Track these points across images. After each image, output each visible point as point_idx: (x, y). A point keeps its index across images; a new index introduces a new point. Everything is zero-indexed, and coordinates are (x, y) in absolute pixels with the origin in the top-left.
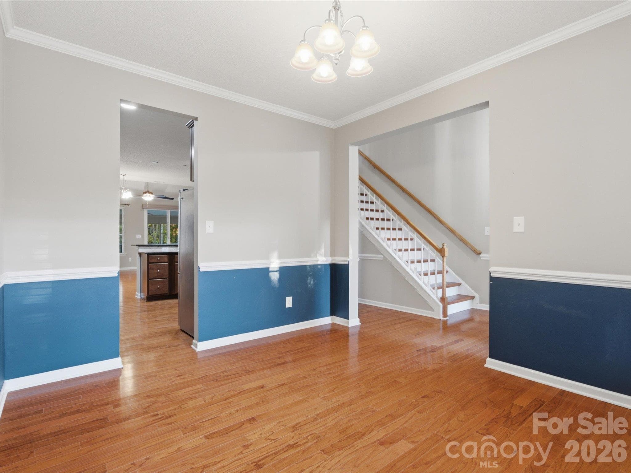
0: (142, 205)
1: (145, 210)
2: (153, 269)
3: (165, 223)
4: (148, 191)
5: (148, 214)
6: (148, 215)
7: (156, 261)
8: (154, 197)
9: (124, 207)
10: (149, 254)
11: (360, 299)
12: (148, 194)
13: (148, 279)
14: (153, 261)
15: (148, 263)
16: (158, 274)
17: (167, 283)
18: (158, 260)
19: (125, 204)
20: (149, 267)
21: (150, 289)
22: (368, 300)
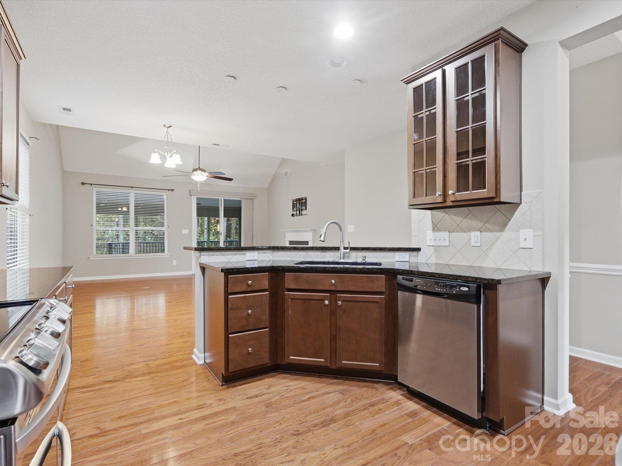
0: (190, 191)
1: (193, 197)
2: (238, 308)
3: (218, 215)
4: (199, 168)
5: (197, 204)
6: (197, 206)
7: (244, 288)
8: (207, 176)
9: (167, 194)
10: (228, 272)
11: (572, 347)
12: (199, 172)
13: (227, 333)
14: (238, 289)
15: (227, 293)
16: (247, 319)
17: (267, 339)
18: (249, 286)
19: (169, 190)
20: (230, 305)
21: (231, 357)
22: (582, 350)
